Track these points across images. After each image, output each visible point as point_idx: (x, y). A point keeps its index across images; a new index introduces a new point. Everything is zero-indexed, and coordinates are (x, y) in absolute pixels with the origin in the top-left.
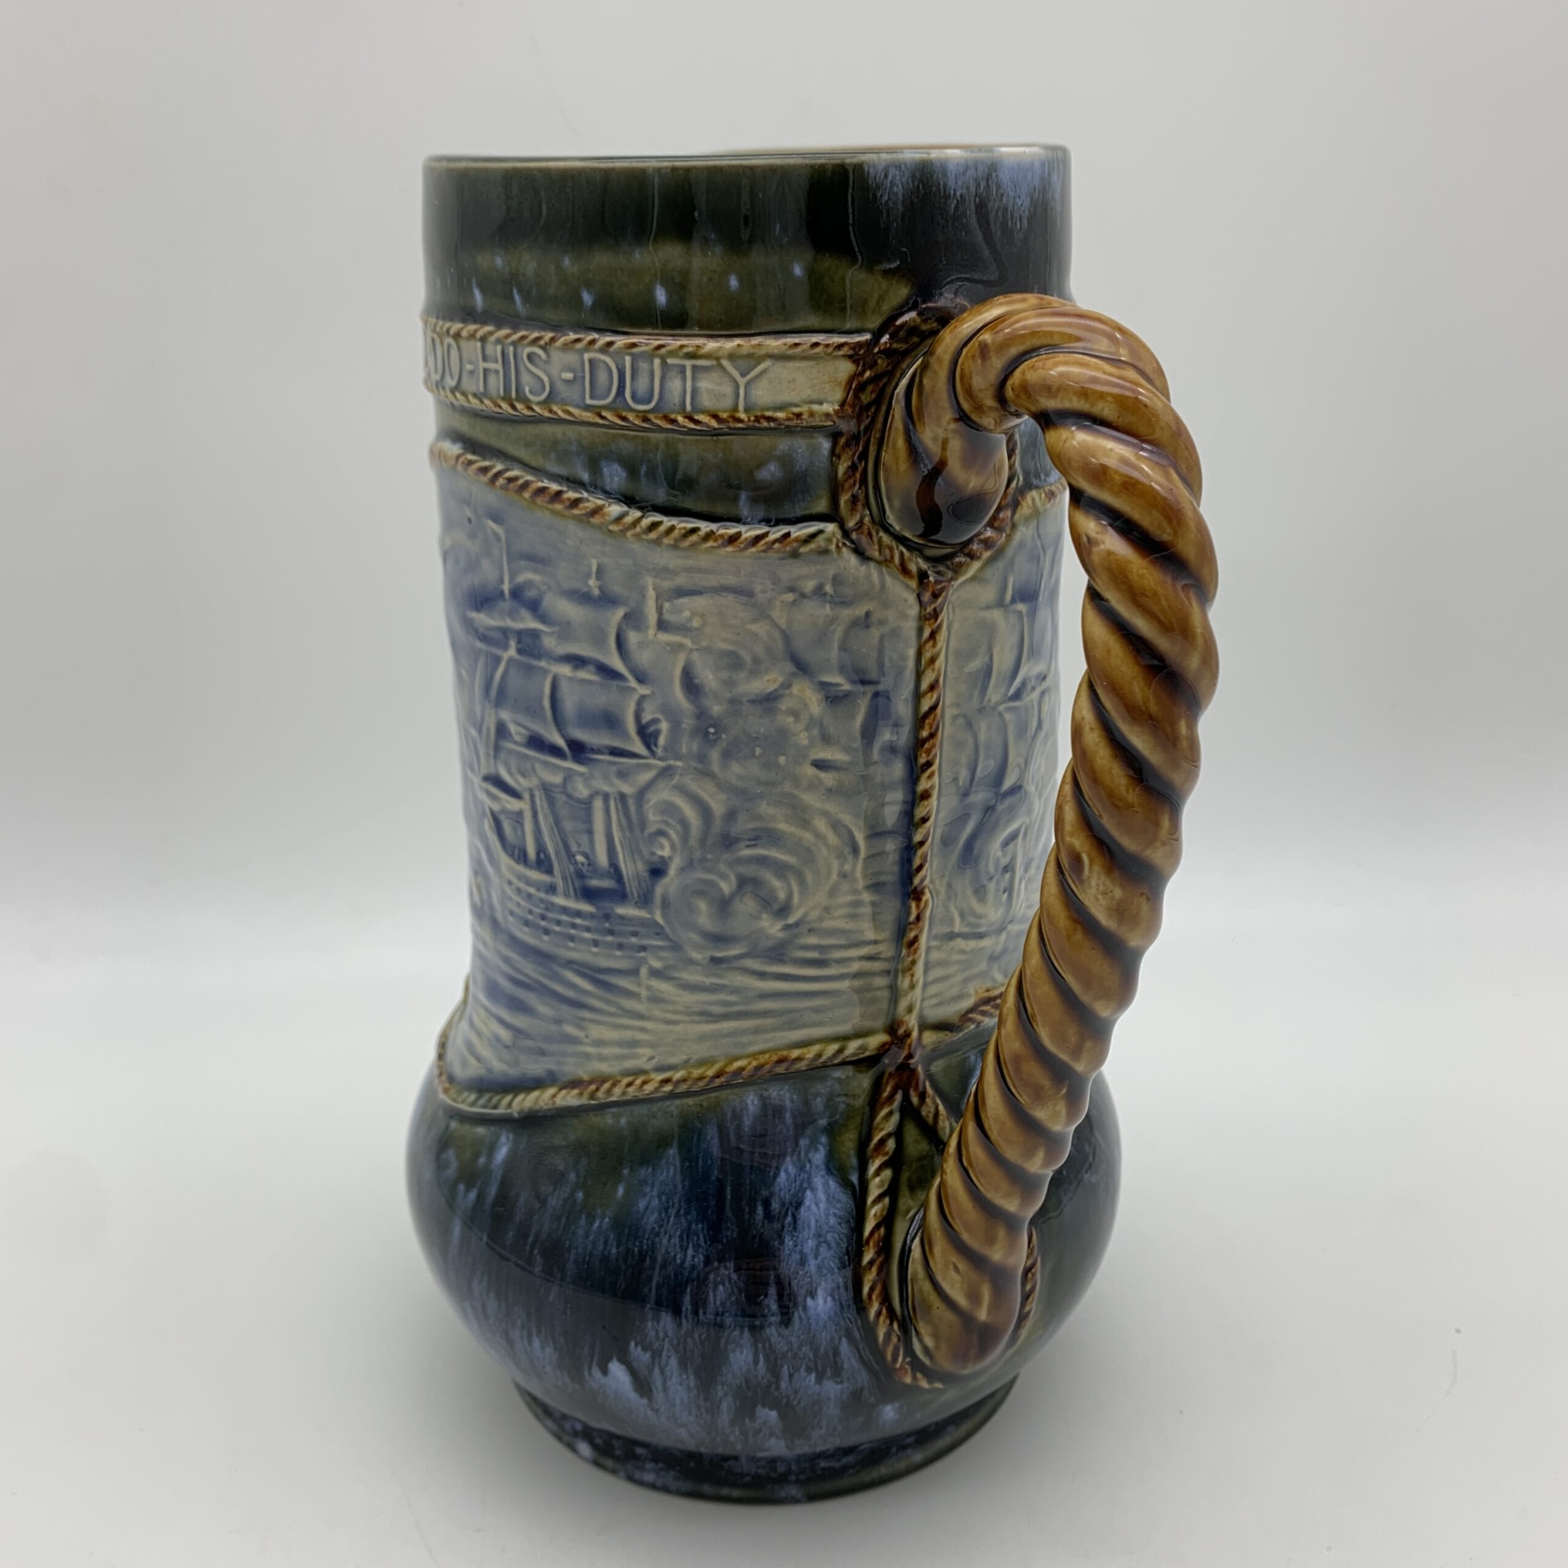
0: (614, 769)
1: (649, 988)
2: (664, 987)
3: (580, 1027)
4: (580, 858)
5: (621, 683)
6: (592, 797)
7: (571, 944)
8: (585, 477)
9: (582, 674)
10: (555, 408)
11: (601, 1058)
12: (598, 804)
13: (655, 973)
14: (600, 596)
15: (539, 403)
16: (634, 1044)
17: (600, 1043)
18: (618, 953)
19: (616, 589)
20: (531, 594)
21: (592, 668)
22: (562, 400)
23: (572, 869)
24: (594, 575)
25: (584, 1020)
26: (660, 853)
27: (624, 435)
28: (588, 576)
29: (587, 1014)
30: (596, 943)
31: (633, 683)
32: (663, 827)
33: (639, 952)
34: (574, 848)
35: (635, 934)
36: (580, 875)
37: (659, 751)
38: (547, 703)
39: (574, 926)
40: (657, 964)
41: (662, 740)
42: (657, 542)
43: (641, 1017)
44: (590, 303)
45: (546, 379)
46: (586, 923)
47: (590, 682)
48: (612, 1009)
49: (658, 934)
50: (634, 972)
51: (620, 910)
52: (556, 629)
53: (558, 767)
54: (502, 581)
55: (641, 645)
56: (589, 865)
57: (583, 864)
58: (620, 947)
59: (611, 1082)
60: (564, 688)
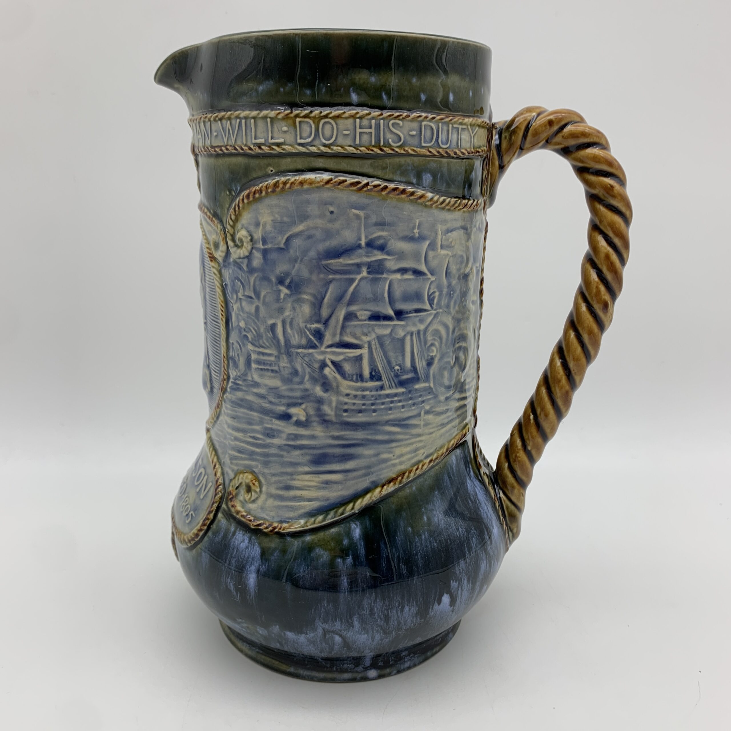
0: (418, 319)
1: (424, 420)
2: (430, 417)
3: (390, 452)
4: (397, 368)
5: (424, 277)
6: (405, 336)
7: (390, 412)
8: (414, 181)
9: (407, 276)
10: (406, 149)
11: (401, 463)
12: (408, 338)
13: (427, 412)
14: (418, 237)
15: (397, 147)
16: (417, 450)
17: (402, 455)
18: (413, 408)
19: (426, 232)
20: (381, 242)
21: (411, 273)
22: (410, 144)
23: (392, 374)
24: (417, 227)
25: (392, 448)
26: (431, 354)
27: (433, 160)
28: (414, 228)
29: (394, 444)
30: (403, 407)
31: (429, 276)
32: (433, 342)
33: (421, 404)
34: (394, 364)
35: (420, 396)
36: (397, 376)
37: (435, 307)
38: (386, 295)
39: (392, 402)
40: (427, 407)
41: (436, 301)
42: (443, 209)
43: (419, 435)
44: (424, 99)
45: (401, 135)
46: (399, 398)
47: (410, 279)
48: (408, 437)
49: (429, 393)
50: (419, 415)
51: (417, 386)
52: (396, 256)
53: (388, 326)
54: (360, 239)
55: (434, 257)
56: (401, 370)
57: (398, 370)
58: (414, 404)
59: (408, 472)
60: (396, 286)
